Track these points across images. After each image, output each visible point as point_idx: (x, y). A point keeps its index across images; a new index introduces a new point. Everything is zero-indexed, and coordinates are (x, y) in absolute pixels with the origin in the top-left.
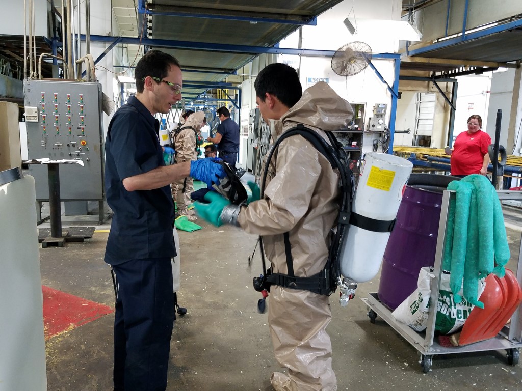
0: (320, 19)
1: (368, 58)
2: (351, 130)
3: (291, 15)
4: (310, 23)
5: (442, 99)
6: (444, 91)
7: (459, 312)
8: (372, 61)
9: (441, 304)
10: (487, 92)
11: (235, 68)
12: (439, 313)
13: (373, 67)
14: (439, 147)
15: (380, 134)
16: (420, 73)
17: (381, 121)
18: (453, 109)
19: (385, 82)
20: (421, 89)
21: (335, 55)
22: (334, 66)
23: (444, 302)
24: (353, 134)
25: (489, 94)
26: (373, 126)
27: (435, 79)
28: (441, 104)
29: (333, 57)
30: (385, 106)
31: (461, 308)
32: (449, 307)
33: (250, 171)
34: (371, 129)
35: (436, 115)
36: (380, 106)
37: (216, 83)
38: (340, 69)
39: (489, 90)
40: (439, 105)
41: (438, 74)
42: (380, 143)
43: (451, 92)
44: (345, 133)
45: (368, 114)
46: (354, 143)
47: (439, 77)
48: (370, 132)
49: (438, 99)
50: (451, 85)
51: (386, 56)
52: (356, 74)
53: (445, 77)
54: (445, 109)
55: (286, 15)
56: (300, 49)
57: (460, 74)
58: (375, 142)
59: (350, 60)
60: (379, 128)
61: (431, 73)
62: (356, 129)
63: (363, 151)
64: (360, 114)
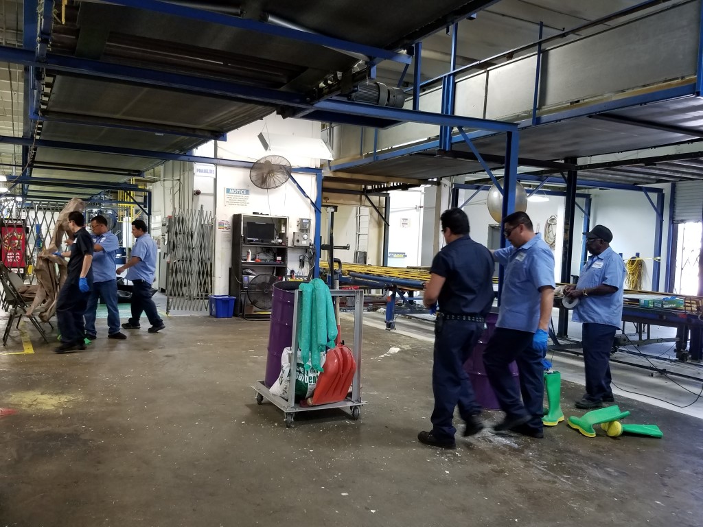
0: (229, 135)
1: (288, 171)
2: (275, 244)
3: (200, 129)
4: (221, 138)
5: (376, 214)
6: (376, 205)
7: (310, 378)
8: (293, 175)
9: (298, 373)
10: (420, 207)
11: (141, 170)
12: (297, 380)
13: (295, 181)
14: (374, 264)
15: (306, 249)
16: (352, 186)
17: (305, 236)
18: (387, 225)
19: (308, 197)
20: (354, 203)
21: (253, 166)
22: (254, 179)
23: (300, 372)
24: (277, 248)
25: (422, 209)
26: (298, 241)
27: (366, 192)
28: (374, 219)
29: (252, 168)
30: (309, 220)
31: (311, 375)
32: (304, 374)
33: (163, 291)
34: (296, 244)
35: (371, 231)
36: (304, 221)
37: (118, 184)
38: (260, 181)
39: (422, 205)
40: (373, 220)
41: (369, 187)
42: (307, 259)
43: (384, 206)
44: (269, 248)
45: (292, 229)
46: (279, 258)
47: (369, 191)
48: (295, 248)
49: (371, 214)
50: (383, 199)
51: (307, 170)
52: (276, 187)
53: (378, 191)
54: (379, 224)
55: (194, 129)
56: (215, 158)
57: (394, 188)
58: (301, 258)
59: (269, 173)
60: (304, 243)
61: (363, 186)
62: (280, 244)
63: (288, 266)
64: (283, 229)
